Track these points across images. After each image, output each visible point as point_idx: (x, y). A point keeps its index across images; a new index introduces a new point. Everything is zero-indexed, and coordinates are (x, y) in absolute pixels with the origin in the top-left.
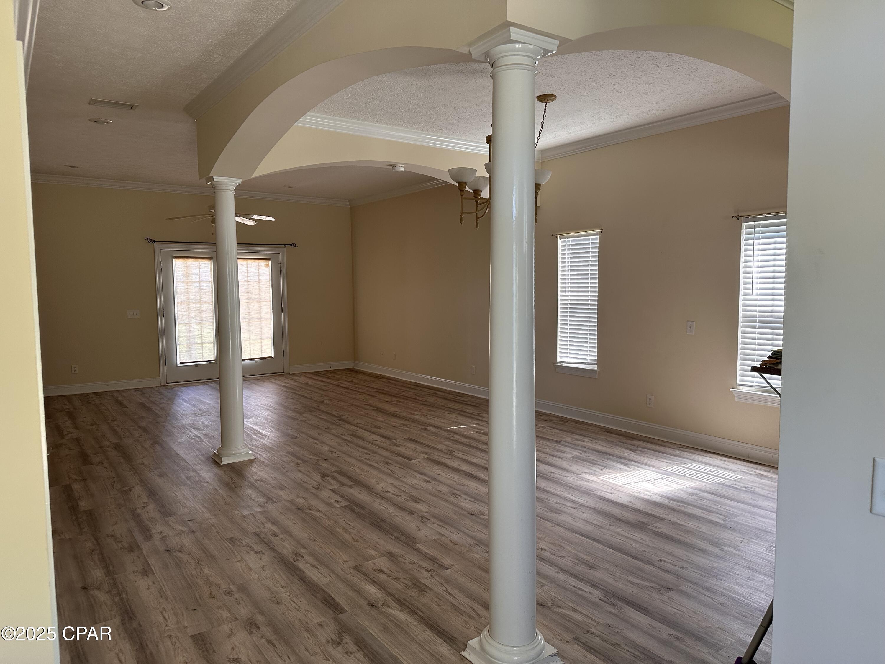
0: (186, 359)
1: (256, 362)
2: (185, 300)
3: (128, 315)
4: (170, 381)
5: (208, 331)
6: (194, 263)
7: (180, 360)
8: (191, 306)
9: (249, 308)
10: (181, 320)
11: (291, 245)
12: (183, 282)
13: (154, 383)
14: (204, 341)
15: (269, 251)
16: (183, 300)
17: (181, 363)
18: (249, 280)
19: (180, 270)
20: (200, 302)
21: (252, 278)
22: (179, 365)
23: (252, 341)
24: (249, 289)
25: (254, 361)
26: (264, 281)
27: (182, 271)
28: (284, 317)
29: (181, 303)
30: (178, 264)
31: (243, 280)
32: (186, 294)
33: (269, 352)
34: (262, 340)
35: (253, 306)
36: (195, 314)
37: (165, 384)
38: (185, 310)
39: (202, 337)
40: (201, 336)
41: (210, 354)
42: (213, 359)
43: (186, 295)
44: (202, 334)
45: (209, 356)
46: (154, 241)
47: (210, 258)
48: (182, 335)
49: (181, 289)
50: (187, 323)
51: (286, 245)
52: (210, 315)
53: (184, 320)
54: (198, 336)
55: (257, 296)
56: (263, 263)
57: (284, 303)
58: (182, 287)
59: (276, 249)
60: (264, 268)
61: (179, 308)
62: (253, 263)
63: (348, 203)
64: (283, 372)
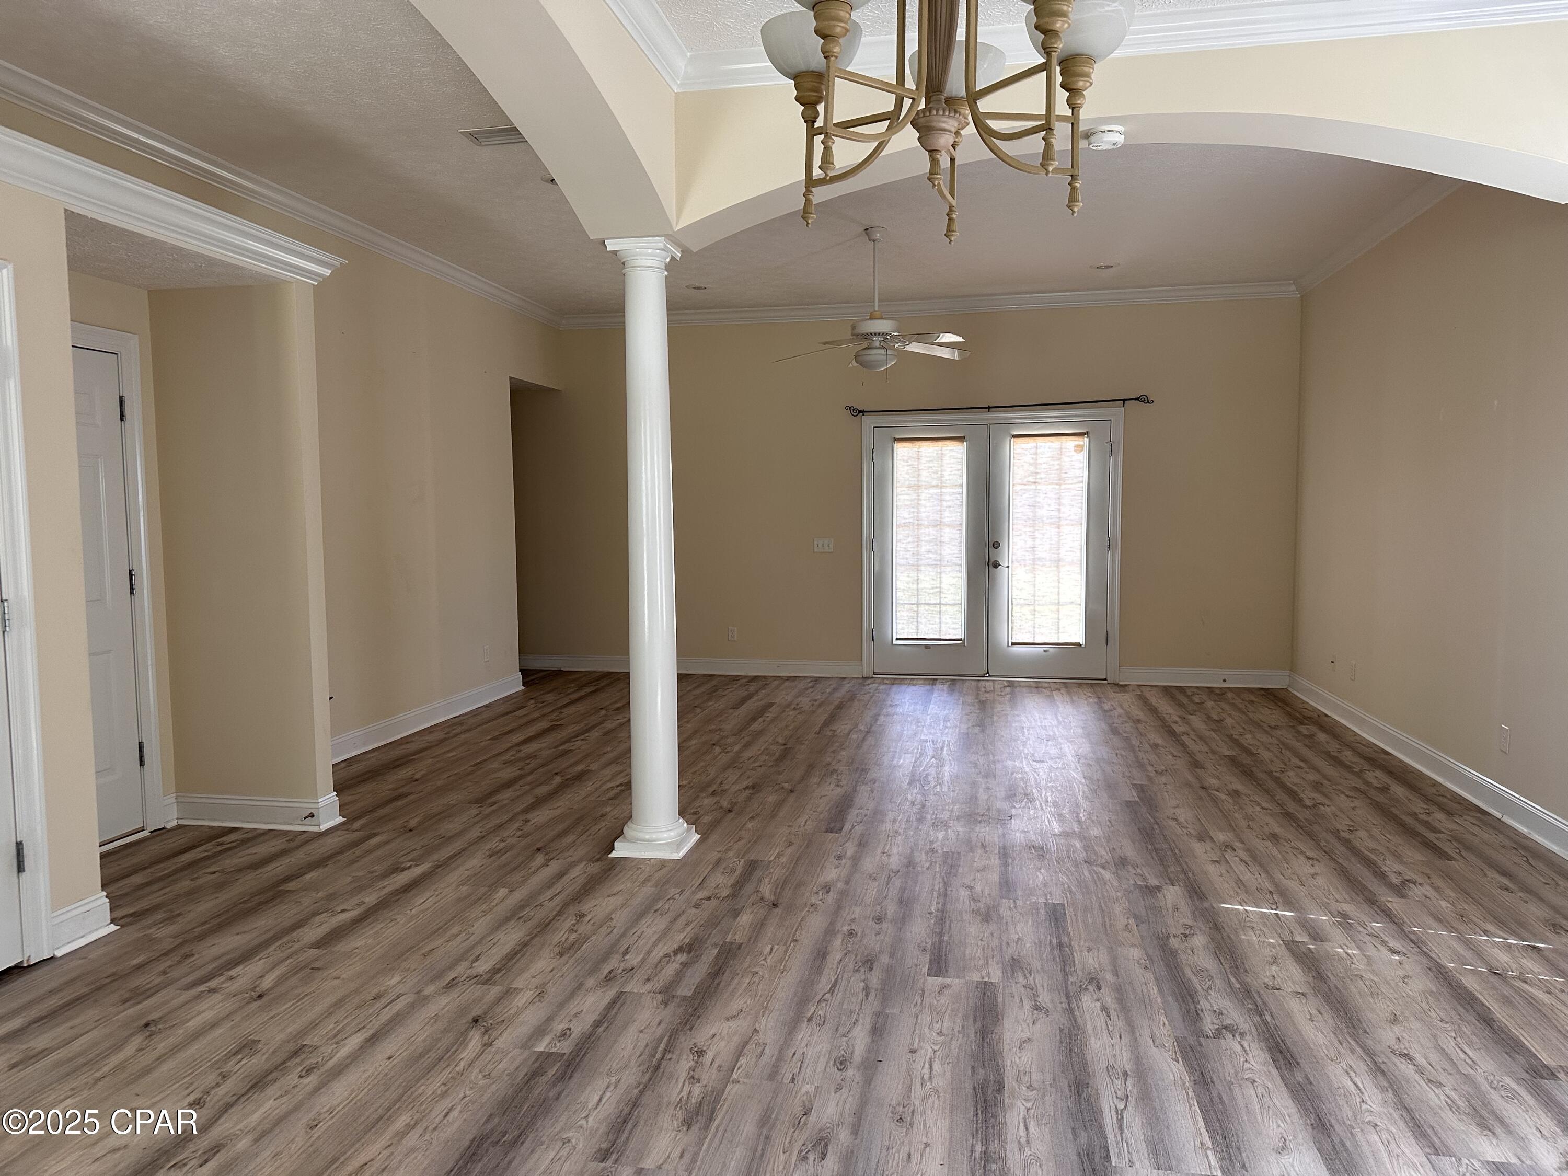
0: (908, 633)
1: (1045, 651)
2: (911, 520)
3: (816, 546)
4: (881, 671)
5: (953, 581)
6: (931, 450)
7: (897, 633)
8: (922, 533)
9: (1034, 538)
10: (903, 559)
11: (1137, 399)
12: (909, 487)
13: (851, 670)
14: (943, 602)
15: (1089, 416)
16: (907, 521)
17: (897, 639)
18: (1037, 480)
19: (906, 464)
20: (938, 524)
21: (1043, 476)
22: (895, 642)
23: (1037, 608)
24: (1038, 499)
25: (1040, 649)
26: (1070, 482)
27: (908, 466)
28: (1114, 560)
29: (905, 525)
30: (902, 451)
31: (1025, 481)
32: (912, 510)
33: (1075, 632)
34: (1060, 607)
35: (1043, 534)
36: (928, 547)
37: (871, 674)
38: (910, 539)
39: (940, 592)
40: (938, 590)
41: (954, 626)
42: (959, 637)
43: (913, 512)
44: (940, 587)
45: (951, 631)
46: (863, 412)
47: (961, 439)
48: (902, 588)
49: (904, 500)
50: (913, 565)
51: (1124, 400)
52: (955, 550)
53: (907, 559)
54: (932, 591)
55: (1053, 513)
56: (1070, 443)
57: (1115, 528)
58: (906, 497)
59: (1102, 411)
60: (1073, 453)
61: (900, 537)
62: (1050, 444)
63: (1293, 288)
64: (1106, 679)
